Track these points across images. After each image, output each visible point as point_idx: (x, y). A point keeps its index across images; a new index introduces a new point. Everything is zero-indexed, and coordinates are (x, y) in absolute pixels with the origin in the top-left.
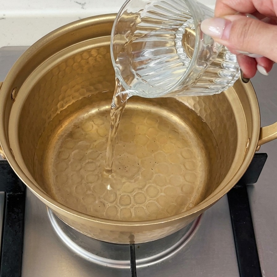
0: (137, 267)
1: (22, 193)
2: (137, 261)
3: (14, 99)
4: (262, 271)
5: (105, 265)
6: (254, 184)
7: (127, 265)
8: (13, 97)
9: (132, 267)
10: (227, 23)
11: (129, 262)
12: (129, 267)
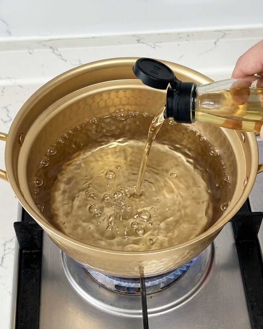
0: (149, 316)
2: (148, 310)
5: (119, 314)
7: (139, 314)
8: (21, 142)
11: (141, 311)
12: (142, 316)
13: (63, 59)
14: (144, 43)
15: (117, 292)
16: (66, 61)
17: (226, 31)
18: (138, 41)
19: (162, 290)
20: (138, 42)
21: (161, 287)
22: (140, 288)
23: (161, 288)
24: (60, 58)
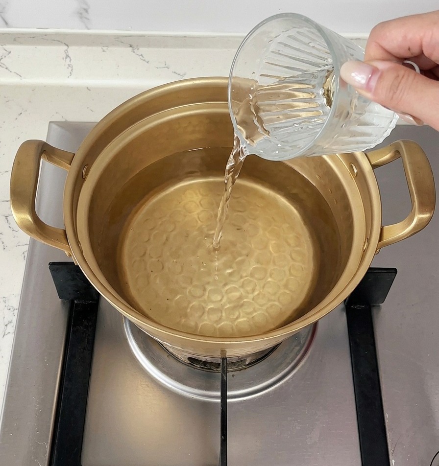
0: (228, 400)
1: (95, 302)
2: (229, 393)
3: (85, 179)
4: (385, 414)
5: (191, 396)
6: (381, 304)
7: (216, 397)
9: (222, 400)
10: (374, 71)
11: (219, 394)
12: (219, 401)
13: (144, 61)
15: (190, 365)
16: (148, 62)
19: (247, 367)
21: (247, 363)
22: (220, 363)
23: (247, 365)
24: (140, 58)
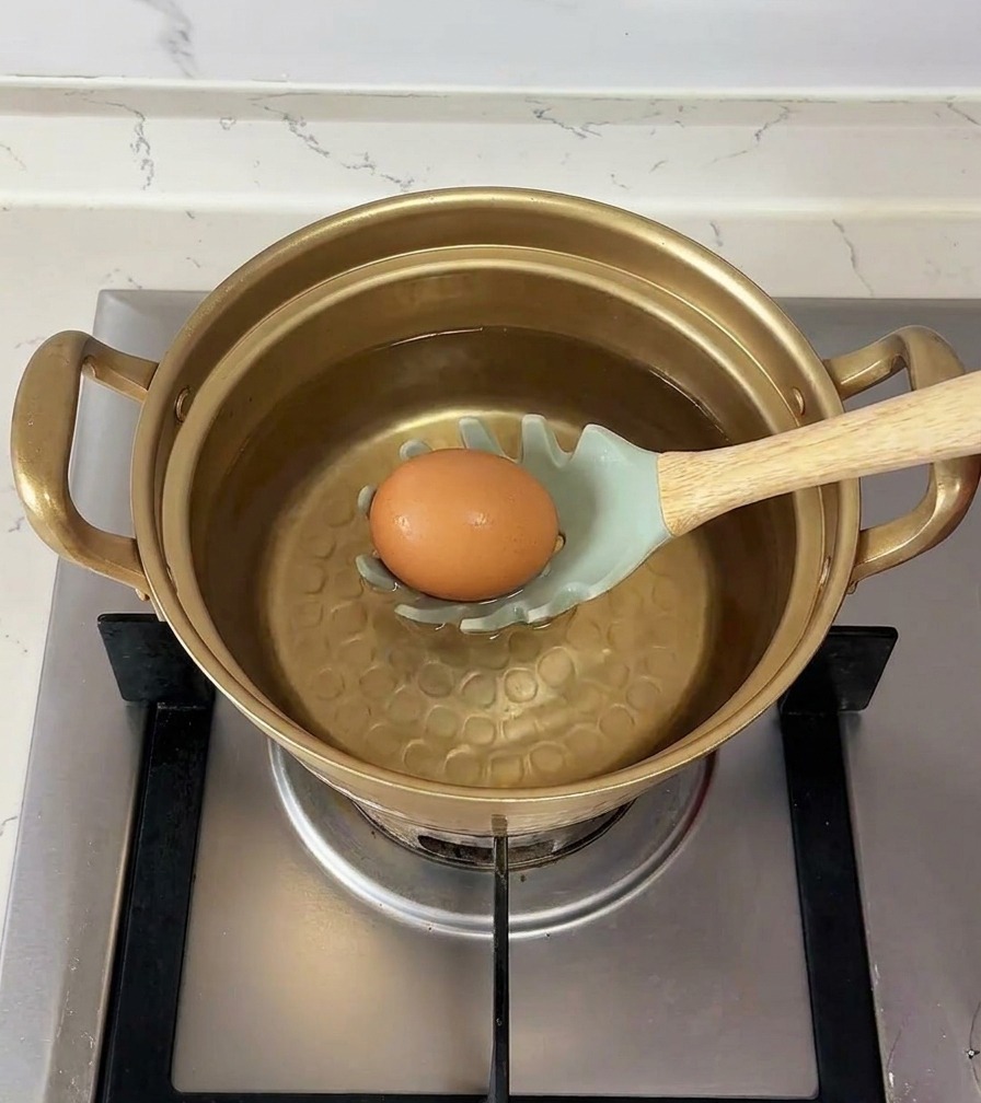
0: (511, 936)
1: (203, 708)
2: (512, 919)
5: (425, 925)
6: (861, 712)
9: (496, 935)
11: (490, 920)
12: (490, 936)
13: (317, 150)
14: (555, 122)
15: (423, 854)
16: (326, 153)
17: (790, 101)
18: (540, 115)
19: (557, 859)
20: (539, 117)
21: (555, 849)
22: (491, 850)
23: (554, 854)
24: (308, 145)
